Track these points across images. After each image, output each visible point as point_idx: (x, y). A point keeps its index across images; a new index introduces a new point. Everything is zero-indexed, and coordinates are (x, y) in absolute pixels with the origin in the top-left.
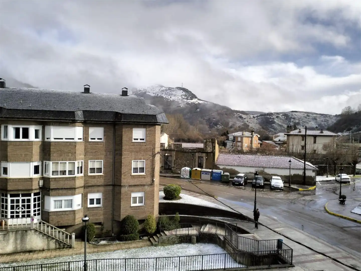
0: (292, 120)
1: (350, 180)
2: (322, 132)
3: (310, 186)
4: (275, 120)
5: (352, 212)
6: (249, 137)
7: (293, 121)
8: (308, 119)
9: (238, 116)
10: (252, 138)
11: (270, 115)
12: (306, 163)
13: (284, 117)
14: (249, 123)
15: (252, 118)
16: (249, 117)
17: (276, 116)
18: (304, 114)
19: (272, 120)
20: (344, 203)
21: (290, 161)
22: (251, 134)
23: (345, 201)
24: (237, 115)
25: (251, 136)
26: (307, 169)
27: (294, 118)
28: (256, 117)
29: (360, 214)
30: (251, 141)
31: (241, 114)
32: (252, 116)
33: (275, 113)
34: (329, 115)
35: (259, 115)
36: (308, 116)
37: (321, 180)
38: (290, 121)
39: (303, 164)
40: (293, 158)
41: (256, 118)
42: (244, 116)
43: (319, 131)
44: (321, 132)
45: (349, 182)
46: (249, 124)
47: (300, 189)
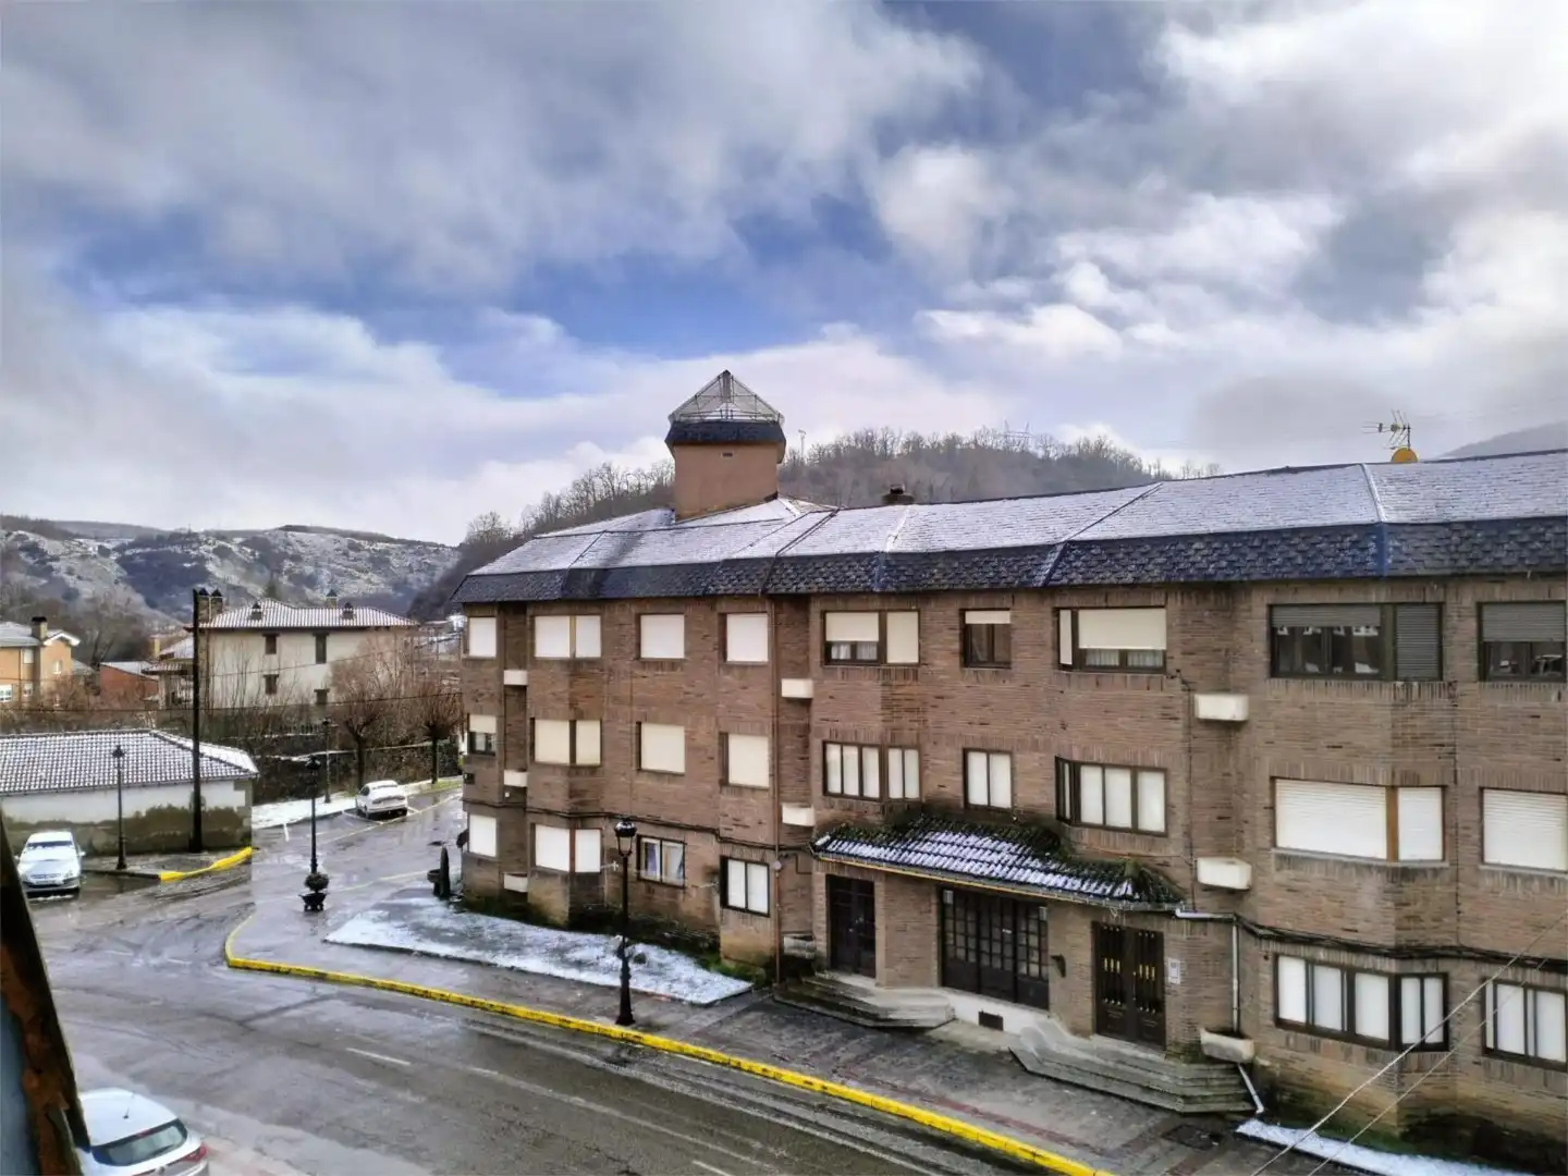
0: (287, 564)
1: (405, 803)
2: (348, 615)
3: (221, 854)
4: (210, 567)
5: (325, 941)
6: (20, 648)
7: (289, 572)
8: (355, 560)
9: (19, 545)
10: (36, 650)
11: (183, 544)
12: (207, 749)
13: (249, 550)
14: (79, 578)
15: (95, 557)
16: (78, 549)
17: (211, 548)
18: (336, 541)
19: (194, 564)
20: (322, 906)
21: (118, 753)
22: (29, 630)
23: (323, 897)
24: (12, 537)
25: (34, 642)
26: (208, 781)
27: (296, 558)
28: (114, 549)
29: (352, 942)
30: (35, 668)
31: (32, 537)
32: (93, 547)
33: (207, 533)
34: (436, 545)
35: (131, 540)
36: (356, 548)
37: (300, 818)
38: (279, 572)
39: (189, 756)
40: (156, 736)
41: (114, 557)
42: (49, 546)
43: (338, 612)
44: (345, 613)
45: (404, 811)
46: (79, 582)
47: (165, 875)
